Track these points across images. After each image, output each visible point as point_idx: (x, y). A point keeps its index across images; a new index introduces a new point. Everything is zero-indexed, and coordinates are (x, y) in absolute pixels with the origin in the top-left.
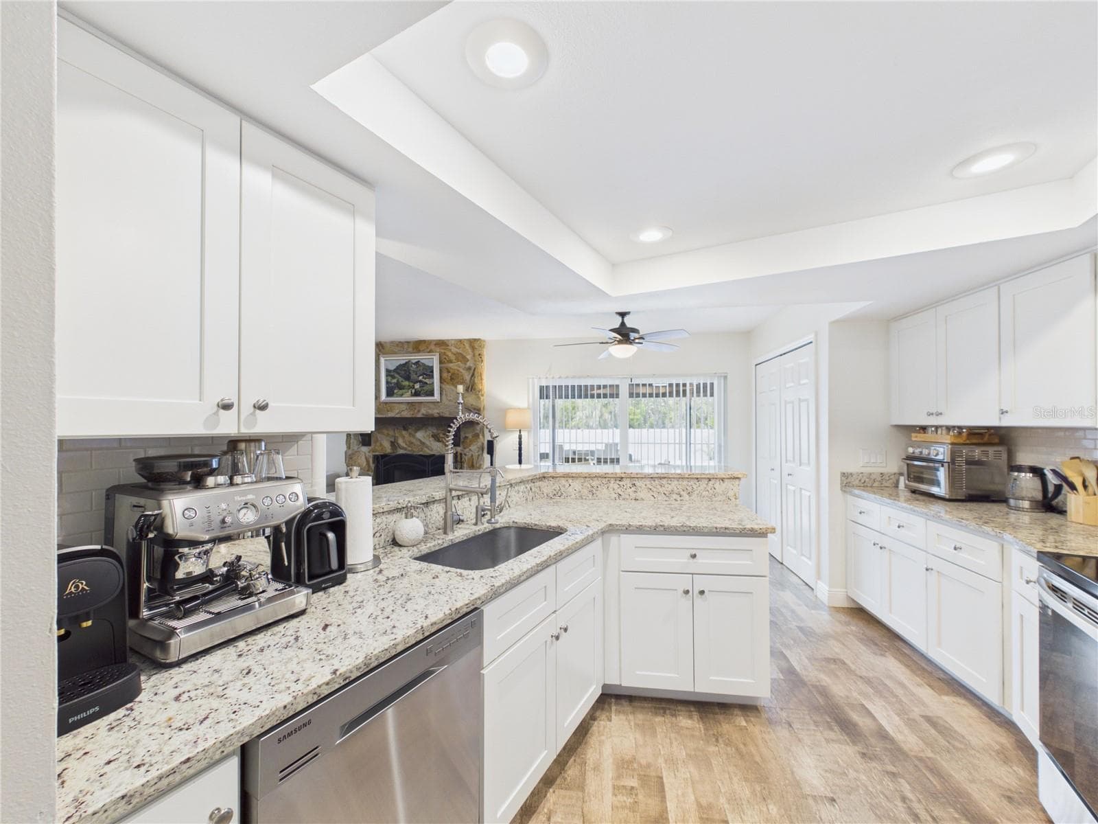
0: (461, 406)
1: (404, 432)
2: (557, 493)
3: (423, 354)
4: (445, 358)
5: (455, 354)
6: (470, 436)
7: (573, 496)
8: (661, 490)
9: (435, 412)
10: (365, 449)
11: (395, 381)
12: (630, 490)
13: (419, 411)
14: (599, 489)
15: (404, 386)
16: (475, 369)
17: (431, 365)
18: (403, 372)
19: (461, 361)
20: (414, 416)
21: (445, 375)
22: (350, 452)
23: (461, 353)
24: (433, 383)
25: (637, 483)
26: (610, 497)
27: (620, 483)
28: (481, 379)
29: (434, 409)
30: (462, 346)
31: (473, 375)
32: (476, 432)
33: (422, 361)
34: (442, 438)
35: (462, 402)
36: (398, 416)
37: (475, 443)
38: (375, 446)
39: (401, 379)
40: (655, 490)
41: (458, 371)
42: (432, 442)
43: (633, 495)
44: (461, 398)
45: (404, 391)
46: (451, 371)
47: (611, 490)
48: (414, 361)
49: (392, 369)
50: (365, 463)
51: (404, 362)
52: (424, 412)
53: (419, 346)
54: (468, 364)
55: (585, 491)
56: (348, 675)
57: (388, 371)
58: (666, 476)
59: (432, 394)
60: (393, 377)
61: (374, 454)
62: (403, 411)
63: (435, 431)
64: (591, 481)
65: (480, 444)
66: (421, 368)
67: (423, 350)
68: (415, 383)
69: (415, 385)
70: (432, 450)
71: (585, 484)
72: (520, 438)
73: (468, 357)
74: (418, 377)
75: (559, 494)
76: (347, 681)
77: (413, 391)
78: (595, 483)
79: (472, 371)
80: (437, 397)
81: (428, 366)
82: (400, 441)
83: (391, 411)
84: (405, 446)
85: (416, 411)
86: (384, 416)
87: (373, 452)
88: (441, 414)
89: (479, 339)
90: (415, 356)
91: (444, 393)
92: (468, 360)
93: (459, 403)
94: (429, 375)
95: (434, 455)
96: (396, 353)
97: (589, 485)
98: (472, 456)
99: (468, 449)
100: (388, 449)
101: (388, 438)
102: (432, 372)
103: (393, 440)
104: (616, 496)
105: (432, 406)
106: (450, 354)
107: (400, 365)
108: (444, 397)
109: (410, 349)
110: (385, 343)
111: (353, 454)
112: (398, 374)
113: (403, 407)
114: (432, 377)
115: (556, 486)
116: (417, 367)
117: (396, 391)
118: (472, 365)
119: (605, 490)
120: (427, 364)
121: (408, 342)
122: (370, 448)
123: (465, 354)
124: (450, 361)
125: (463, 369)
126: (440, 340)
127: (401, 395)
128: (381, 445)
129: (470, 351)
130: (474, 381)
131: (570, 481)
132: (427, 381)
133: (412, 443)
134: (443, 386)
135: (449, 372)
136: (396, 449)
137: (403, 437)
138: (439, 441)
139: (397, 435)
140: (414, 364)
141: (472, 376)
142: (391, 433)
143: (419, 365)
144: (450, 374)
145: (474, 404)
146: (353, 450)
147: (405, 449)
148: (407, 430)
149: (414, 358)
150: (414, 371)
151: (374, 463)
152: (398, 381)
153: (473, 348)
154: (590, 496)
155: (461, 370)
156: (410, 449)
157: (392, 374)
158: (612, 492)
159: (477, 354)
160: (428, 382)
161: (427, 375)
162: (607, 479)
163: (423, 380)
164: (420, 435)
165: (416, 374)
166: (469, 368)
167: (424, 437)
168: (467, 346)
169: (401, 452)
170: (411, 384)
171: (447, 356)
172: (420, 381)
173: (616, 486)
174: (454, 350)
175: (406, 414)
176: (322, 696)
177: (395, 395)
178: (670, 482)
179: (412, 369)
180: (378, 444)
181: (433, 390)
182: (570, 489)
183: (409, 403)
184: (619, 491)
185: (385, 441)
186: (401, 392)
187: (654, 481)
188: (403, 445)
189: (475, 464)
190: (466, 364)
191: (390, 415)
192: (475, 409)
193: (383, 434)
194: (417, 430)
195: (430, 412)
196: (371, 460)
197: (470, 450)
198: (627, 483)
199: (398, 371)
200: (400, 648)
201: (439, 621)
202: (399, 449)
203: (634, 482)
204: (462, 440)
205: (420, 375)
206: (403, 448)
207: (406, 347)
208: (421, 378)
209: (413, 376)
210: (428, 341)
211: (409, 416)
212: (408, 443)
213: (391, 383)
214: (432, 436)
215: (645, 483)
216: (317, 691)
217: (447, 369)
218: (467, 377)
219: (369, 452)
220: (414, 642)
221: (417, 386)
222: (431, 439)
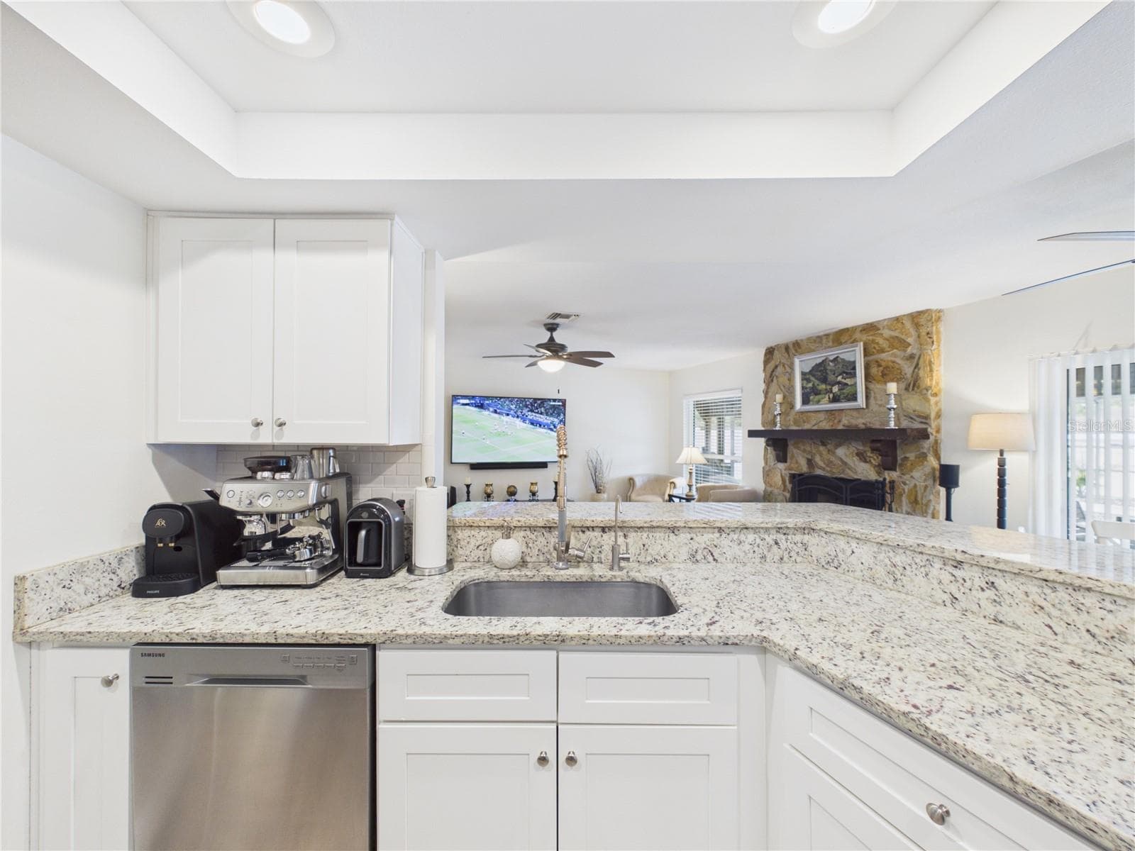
0: (892, 412)
1: (822, 448)
2: (833, 560)
3: (846, 346)
4: (875, 348)
5: (888, 340)
6: (912, 456)
7: (858, 574)
8: (1080, 620)
9: (860, 422)
10: (781, 466)
11: (810, 385)
12: (983, 595)
13: (840, 421)
14: (908, 572)
15: (820, 391)
16: (920, 356)
17: (852, 359)
18: (819, 374)
19: (897, 349)
20: (834, 428)
21: (874, 371)
22: (767, 469)
23: (897, 337)
24: (856, 383)
25: (999, 582)
26: (931, 596)
27: (956, 572)
28: (931, 370)
29: (857, 418)
30: (899, 325)
31: (916, 366)
32: (922, 451)
33: (841, 356)
34: (870, 457)
35: (895, 406)
36: (815, 428)
37: (920, 468)
38: (791, 463)
39: (817, 382)
40: (1055, 612)
41: (894, 362)
42: (856, 463)
43: (991, 610)
44: (893, 402)
45: (820, 397)
46: (883, 364)
47: (935, 582)
48: (831, 358)
49: (808, 371)
50: (780, 483)
51: (819, 361)
52: (846, 422)
53: (841, 337)
54: (909, 350)
55: (880, 572)
56: (195, 636)
57: (803, 374)
58: (1090, 584)
59: (853, 397)
60: (808, 381)
61: (791, 472)
62: (821, 421)
63: (861, 448)
64: (891, 554)
65: (928, 470)
66: (840, 366)
67: (846, 342)
68: (833, 385)
69: (833, 388)
70: (856, 473)
71: (881, 557)
72: (1002, 464)
73: (910, 340)
74: (837, 377)
75: (836, 564)
76: (194, 641)
77: (831, 396)
78: (900, 559)
79: (916, 360)
80: (861, 401)
81: (849, 362)
82: (818, 459)
83: (808, 423)
84: (824, 466)
85: (836, 421)
86: (800, 428)
87: (790, 469)
88: (869, 425)
89: (927, 310)
90: (832, 351)
91: (872, 394)
92: (909, 345)
93: (890, 409)
94: (850, 373)
95: (860, 480)
96: (814, 351)
97: (887, 561)
98: (915, 486)
99: (907, 477)
100: (804, 468)
101: (805, 455)
102: (854, 368)
103: (810, 457)
104: (946, 597)
105: (855, 414)
106: (881, 341)
107: (816, 365)
108: (872, 401)
109: (830, 344)
110: (802, 340)
111: (770, 470)
112: (814, 376)
113: (822, 416)
114: (854, 375)
115: (830, 549)
116: (835, 365)
117: (811, 397)
118: (915, 351)
119: (920, 579)
120: (847, 359)
121: (827, 335)
122: (786, 464)
123: (903, 337)
124: (882, 351)
125: (902, 359)
126: (867, 324)
127: (818, 402)
128: (797, 462)
129: (912, 331)
130: (918, 375)
131: (854, 545)
132: (848, 381)
133: (831, 462)
134: (871, 386)
135: (879, 366)
136: (814, 468)
137: (821, 455)
138: (865, 461)
139: (814, 451)
140: (832, 361)
141: (915, 368)
142: (808, 448)
143: (838, 363)
144: (881, 368)
145: (917, 408)
146: (770, 466)
147: (824, 469)
148: (825, 445)
149: (831, 354)
150: (831, 371)
151: (790, 483)
152: (813, 385)
153: (917, 326)
154: (890, 582)
155: (898, 360)
156: (829, 469)
157: (808, 376)
158: (936, 586)
159: (923, 334)
160: (849, 383)
161: (847, 373)
162: (925, 557)
163: (843, 380)
164: (841, 452)
165: (834, 374)
166: (912, 357)
167: (846, 455)
168: (908, 325)
169: (819, 472)
170: (829, 387)
171: (878, 343)
172: (839, 383)
173: (946, 577)
174: (887, 333)
175: (825, 425)
176: (173, 642)
177: (811, 403)
178: (1109, 606)
179: (829, 368)
180: (794, 461)
181: (856, 394)
182: (853, 559)
183: (828, 411)
184: (953, 588)
185: (801, 458)
186: (817, 397)
187: (1054, 590)
188: (821, 463)
189: (919, 499)
190: (905, 351)
191: (807, 426)
192: (919, 416)
193: (798, 448)
194: (838, 446)
195: (854, 422)
196: (787, 479)
197: (912, 477)
198: (973, 576)
199: (814, 372)
200: (247, 640)
201: (297, 636)
202: (816, 469)
203: (992, 579)
204: (899, 461)
205: (840, 375)
206: (821, 468)
207: (824, 341)
208: (839, 378)
209: (831, 377)
210: (853, 327)
211: (827, 427)
212: (826, 462)
213: (806, 388)
214: (857, 454)
215: (1023, 588)
216: (169, 635)
217: (877, 362)
218: (908, 369)
219: (785, 470)
220: (264, 642)
221: (835, 389)
222: (856, 458)
